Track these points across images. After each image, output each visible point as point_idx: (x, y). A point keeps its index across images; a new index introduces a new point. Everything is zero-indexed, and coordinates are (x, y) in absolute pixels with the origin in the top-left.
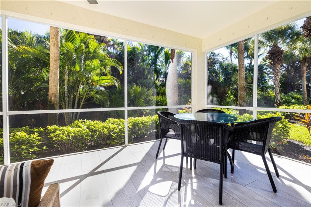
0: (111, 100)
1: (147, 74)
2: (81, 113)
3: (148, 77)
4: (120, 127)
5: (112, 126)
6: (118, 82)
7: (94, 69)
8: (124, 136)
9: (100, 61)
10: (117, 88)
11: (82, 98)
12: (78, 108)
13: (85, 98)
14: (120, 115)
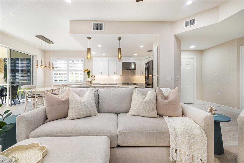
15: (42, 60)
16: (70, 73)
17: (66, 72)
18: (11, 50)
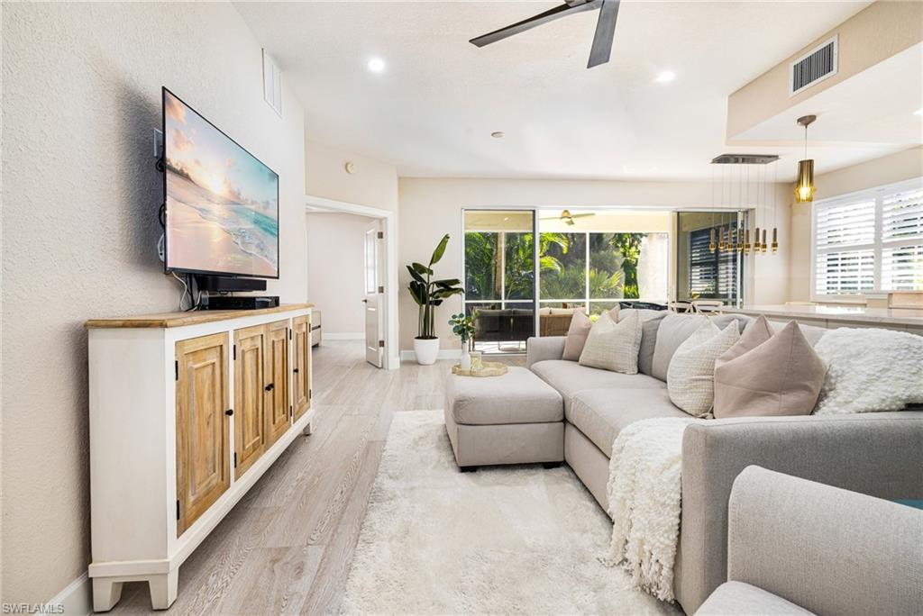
15: (775, 230)
16: (887, 254)
17: (870, 253)
18: (678, 213)
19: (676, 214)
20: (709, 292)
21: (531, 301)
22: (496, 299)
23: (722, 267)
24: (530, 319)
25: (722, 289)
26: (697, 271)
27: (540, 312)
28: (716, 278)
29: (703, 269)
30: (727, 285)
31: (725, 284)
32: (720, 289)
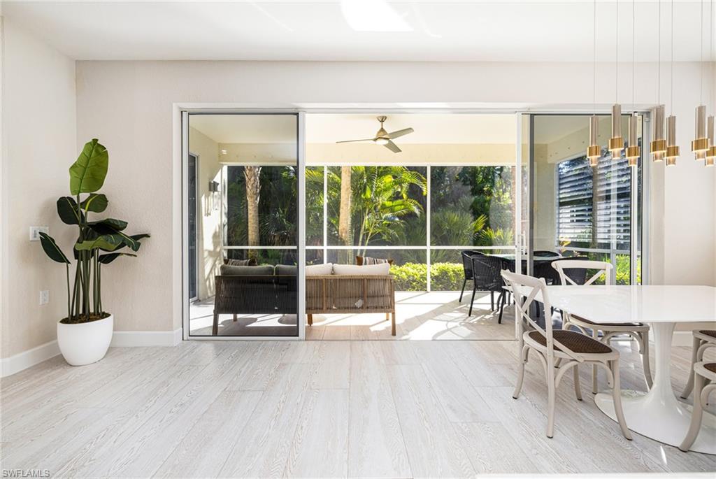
0: (408, 237)
1: (482, 182)
2: (367, 250)
3: (485, 189)
4: (422, 273)
5: (411, 271)
6: (419, 208)
7: (386, 190)
8: (426, 284)
9: (394, 177)
10: (417, 217)
11: (368, 234)
12: (363, 244)
13: (372, 234)
14: (419, 258)
18: (532, 116)
19: (527, 118)
20: (582, 240)
21: (295, 247)
22: (231, 250)
23: (601, 206)
24: (290, 283)
25: (601, 237)
26: (566, 212)
27: (306, 271)
28: (593, 222)
29: (575, 209)
30: (609, 231)
31: (606, 230)
32: (599, 236)
